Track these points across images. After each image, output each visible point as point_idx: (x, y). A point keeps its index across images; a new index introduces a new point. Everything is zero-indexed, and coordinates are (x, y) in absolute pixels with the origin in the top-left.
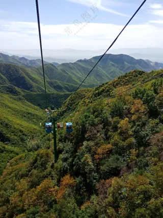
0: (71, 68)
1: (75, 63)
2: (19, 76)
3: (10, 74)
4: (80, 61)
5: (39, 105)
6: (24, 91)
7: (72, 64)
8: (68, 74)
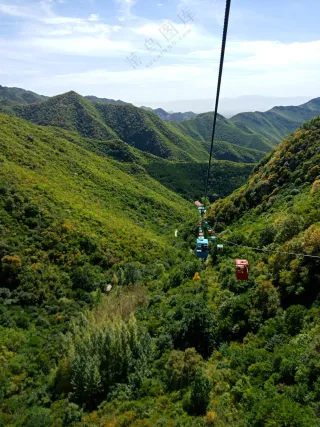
0: (258, 123)
1: (268, 113)
2: (143, 131)
3: (126, 127)
4: (281, 108)
5: (179, 191)
6: (148, 157)
7: (262, 113)
8: (251, 132)
